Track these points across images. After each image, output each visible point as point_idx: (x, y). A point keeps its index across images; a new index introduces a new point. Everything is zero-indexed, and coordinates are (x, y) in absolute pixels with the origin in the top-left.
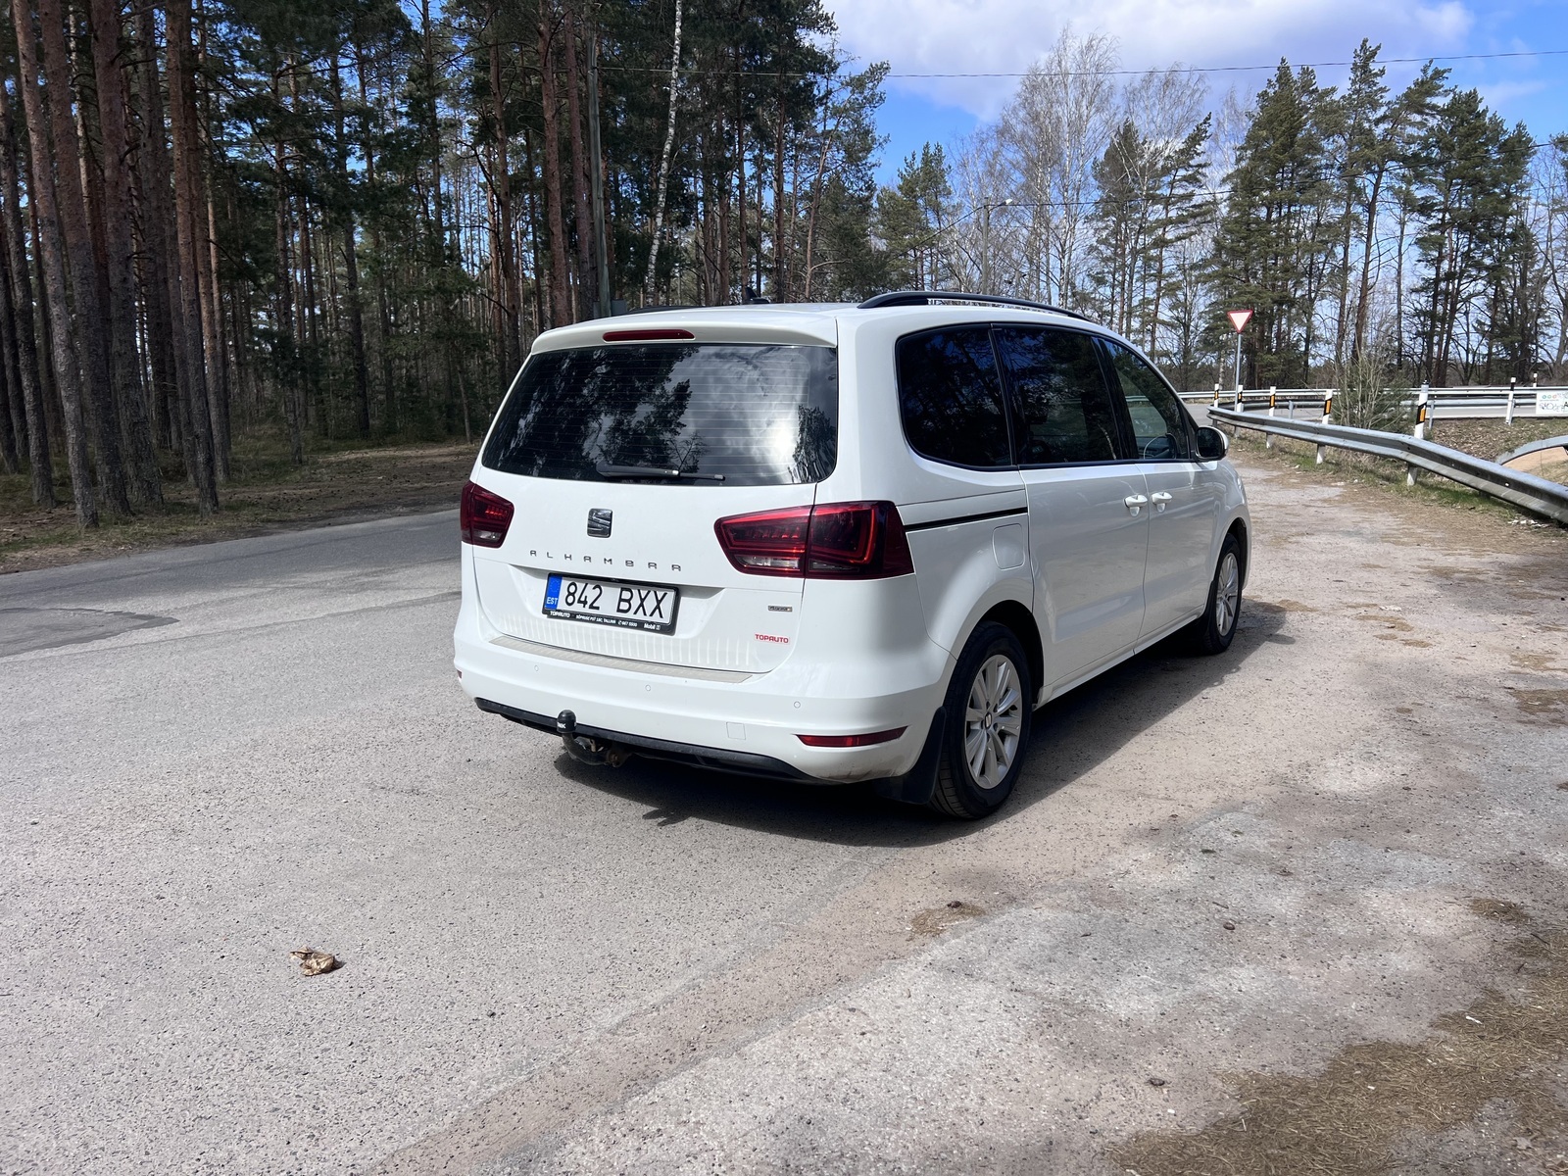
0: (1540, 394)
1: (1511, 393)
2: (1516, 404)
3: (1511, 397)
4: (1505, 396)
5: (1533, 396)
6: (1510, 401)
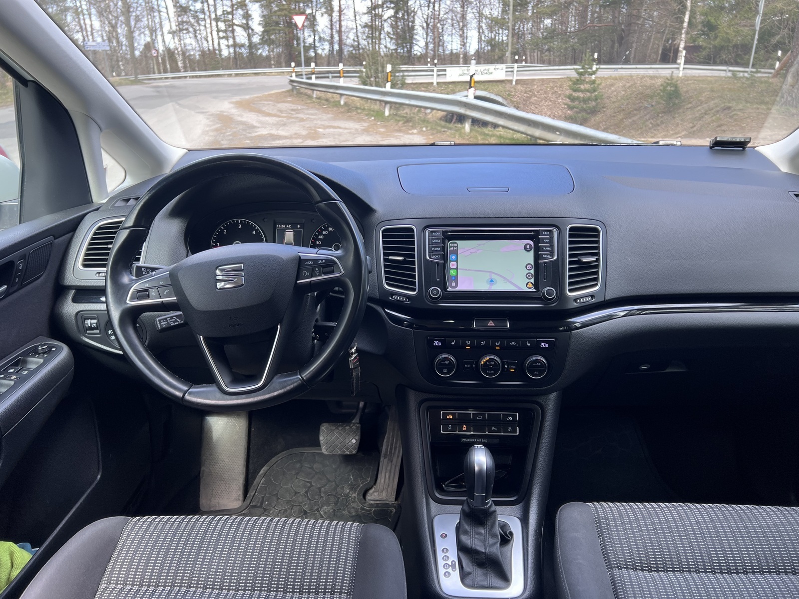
0: (447, 69)
1: (435, 69)
2: (438, 75)
3: (435, 71)
4: (433, 71)
5: (445, 71)
6: (435, 73)
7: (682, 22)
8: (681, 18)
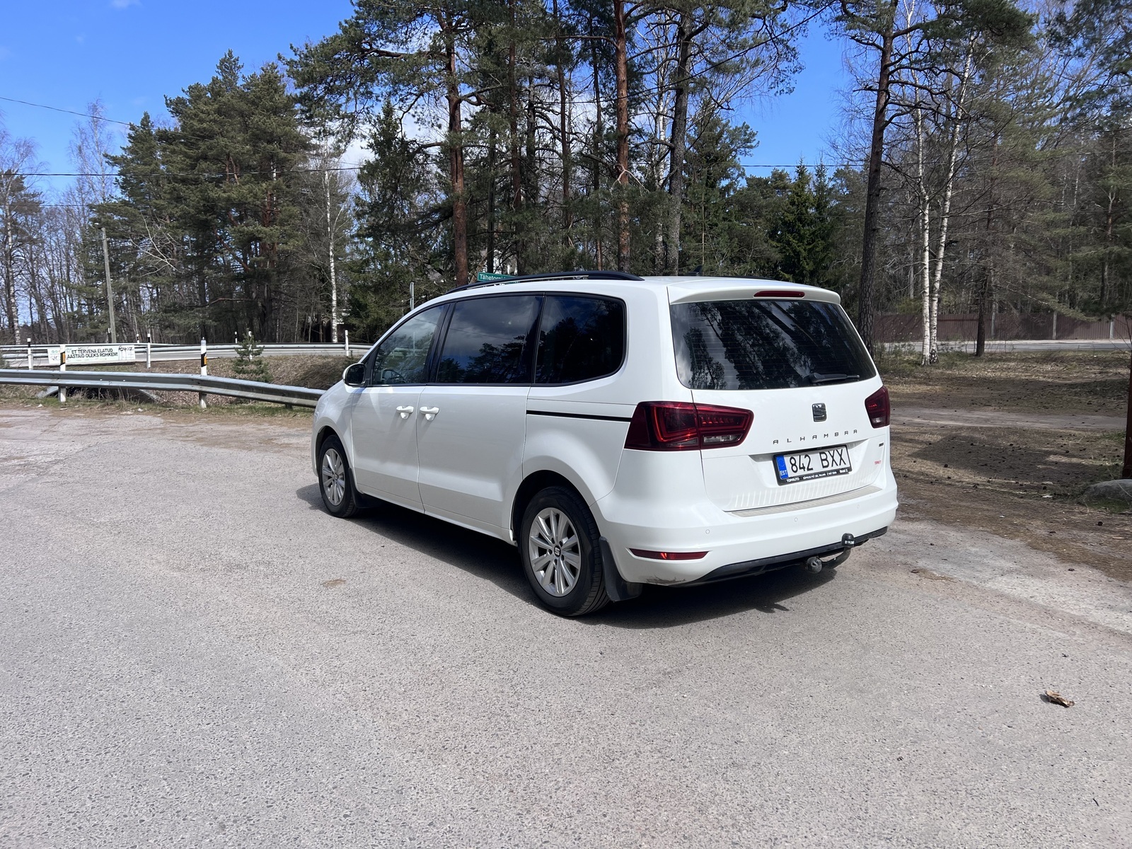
0: (50, 350)
1: (29, 349)
2: (35, 357)
3: (29, 352)
5: (45, 351)
6: (30, 355)
7: (331, 300)
8: (328, 296)
